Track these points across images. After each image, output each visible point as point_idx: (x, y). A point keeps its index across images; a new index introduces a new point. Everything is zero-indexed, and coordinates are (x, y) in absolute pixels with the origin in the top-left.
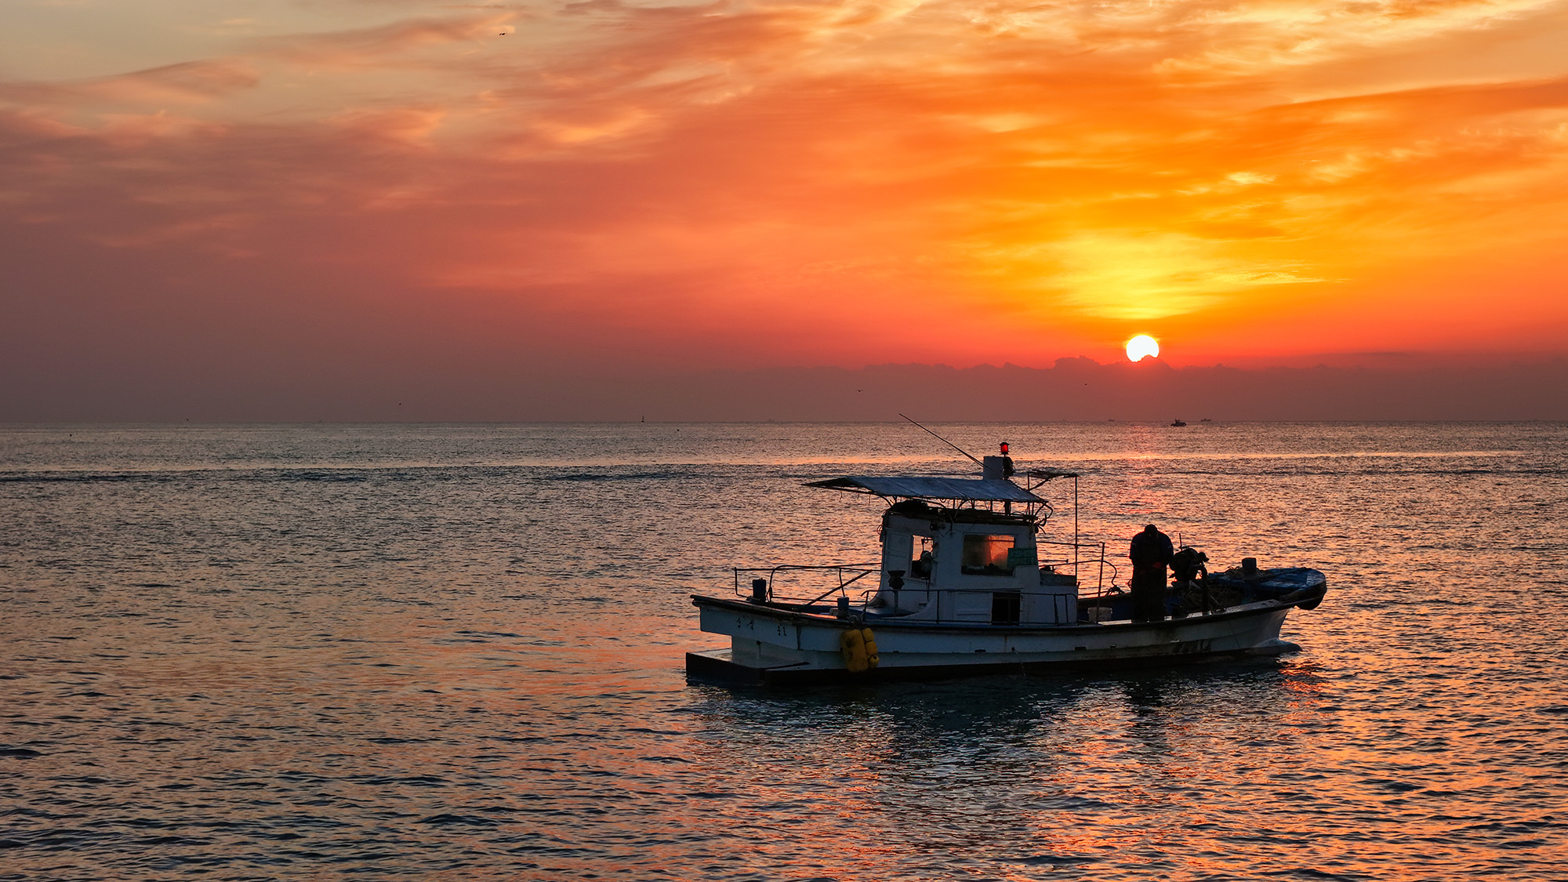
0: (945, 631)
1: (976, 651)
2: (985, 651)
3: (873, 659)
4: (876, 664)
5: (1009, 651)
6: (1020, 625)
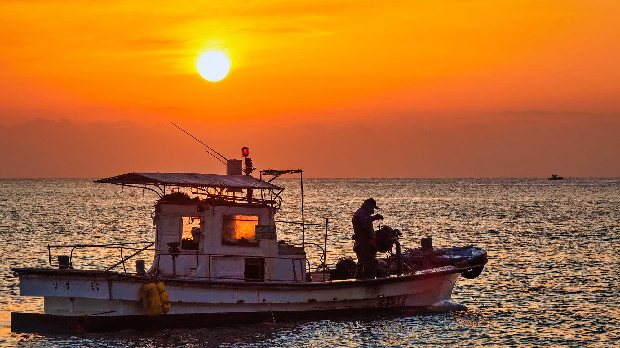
0: (215, 286)
1: (238, 302)
2: (244, 301)
3: (166, 306)
4: (168, 310)
5: (261, 301)
6: (266, 282)
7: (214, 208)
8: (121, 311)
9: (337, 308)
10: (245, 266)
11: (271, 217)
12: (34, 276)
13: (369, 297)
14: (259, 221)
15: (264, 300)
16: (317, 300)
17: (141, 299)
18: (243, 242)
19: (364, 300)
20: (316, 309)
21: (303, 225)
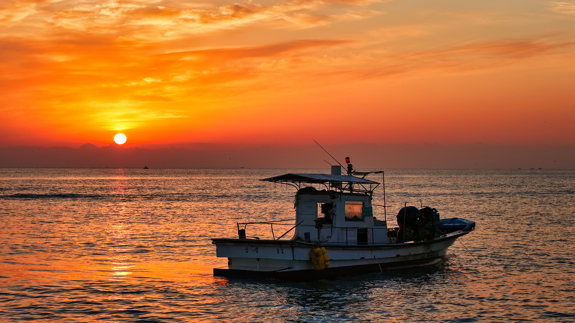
1: (361, 258)
2: (364, 258)
3: (327, 263)
4: (328, 265)
5: (373, 257)
6: (369, 245)
7: (341, 197)
8: (297, 268)
9: (409, 260)
10: (358, 234)
11: (370, 202)
12: (230, 244)
13: (425, 252)
14: (363, 204)
15: (374, 256)
16: (401, 255)
17: (310, 259)
18: (355, 219)
19: (423, 254)
20: (399, 261)
21: (385, 207)
